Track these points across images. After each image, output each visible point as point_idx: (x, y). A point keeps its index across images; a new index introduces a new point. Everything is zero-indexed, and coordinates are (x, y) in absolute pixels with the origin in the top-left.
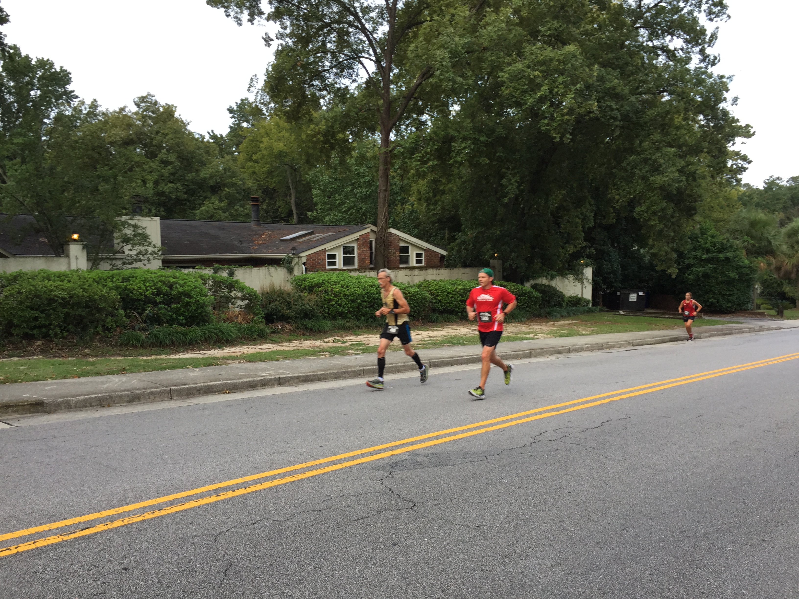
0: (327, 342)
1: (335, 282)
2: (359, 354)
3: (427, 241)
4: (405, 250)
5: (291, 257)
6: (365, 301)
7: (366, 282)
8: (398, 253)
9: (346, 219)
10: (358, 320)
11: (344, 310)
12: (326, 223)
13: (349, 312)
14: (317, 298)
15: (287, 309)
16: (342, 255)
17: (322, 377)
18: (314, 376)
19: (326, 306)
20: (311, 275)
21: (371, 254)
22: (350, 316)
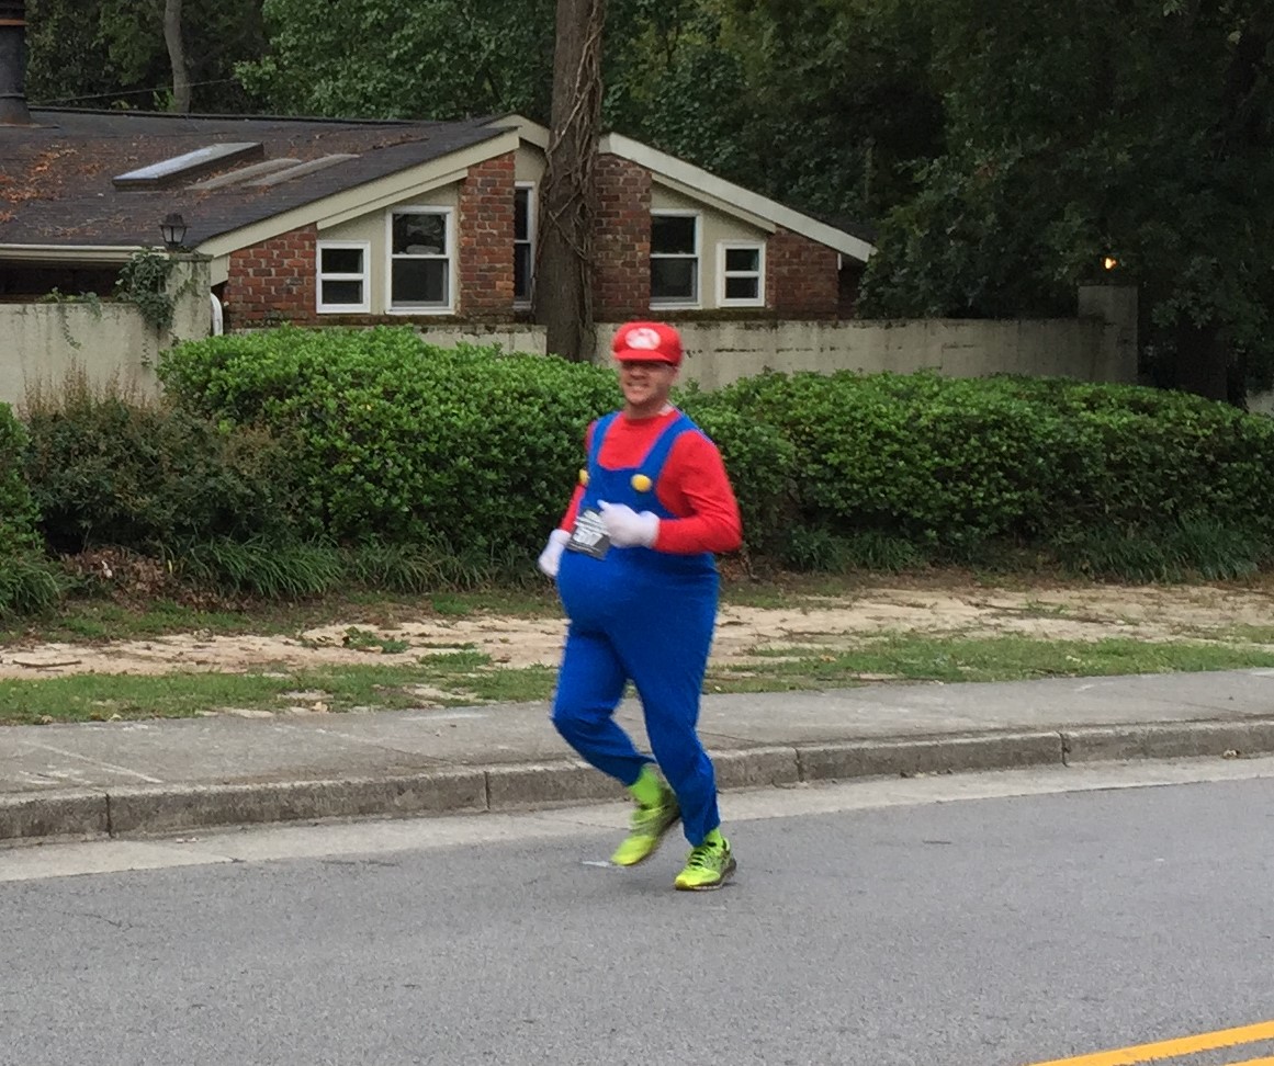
0: (315, 646)
1: (356, 375)
2: (466, 704)
3: (779, 196)
4: (677, 234)
5: (159, 261)
6: (492, 465)
7: (495, 375)
8: (642, 250)
9: (405, 96)
10: (458, 548)
11: (395, 501)
12: (319, 108)
13: (419, 509)
14: (274, 446)
15: (143, 489)
16: (389, 256)
17: (299, 804)
18: (261, 796)
19: (313, 481)
20: (247, 338)
21: (521, 252)
22: (420, 527)
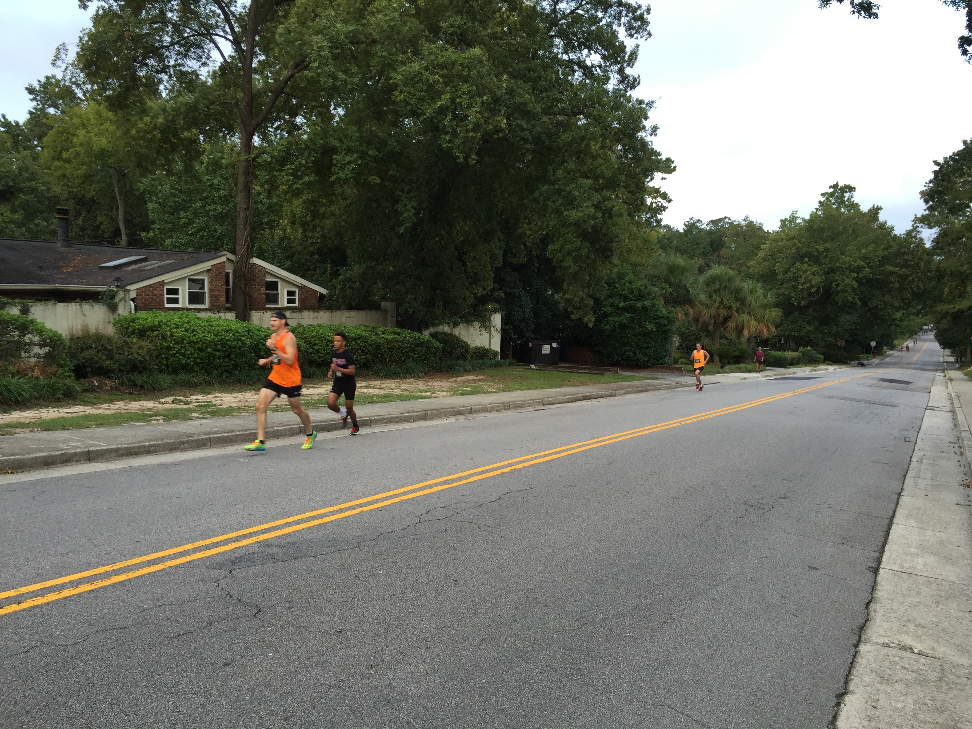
0: (163, 404)
1: (176, 325)
2: (206, 418)
3: (303, 277)
4: (273, 286)
5: (113, 291)
6: (218, 350)
7: (219, 325)
8: (263, 290)
9: (194, 244)
10: (208, 374)
11: (189, 361)
12: (167, 248)
13: (196, 363)
14: (150, 346)
15: (107, 359)
16: (187, 291)
17: (152, 449)
18: (139, 447)
19: (163, 356)
20: (142, 314)
21: (228, 290)
22: (197, 369)
